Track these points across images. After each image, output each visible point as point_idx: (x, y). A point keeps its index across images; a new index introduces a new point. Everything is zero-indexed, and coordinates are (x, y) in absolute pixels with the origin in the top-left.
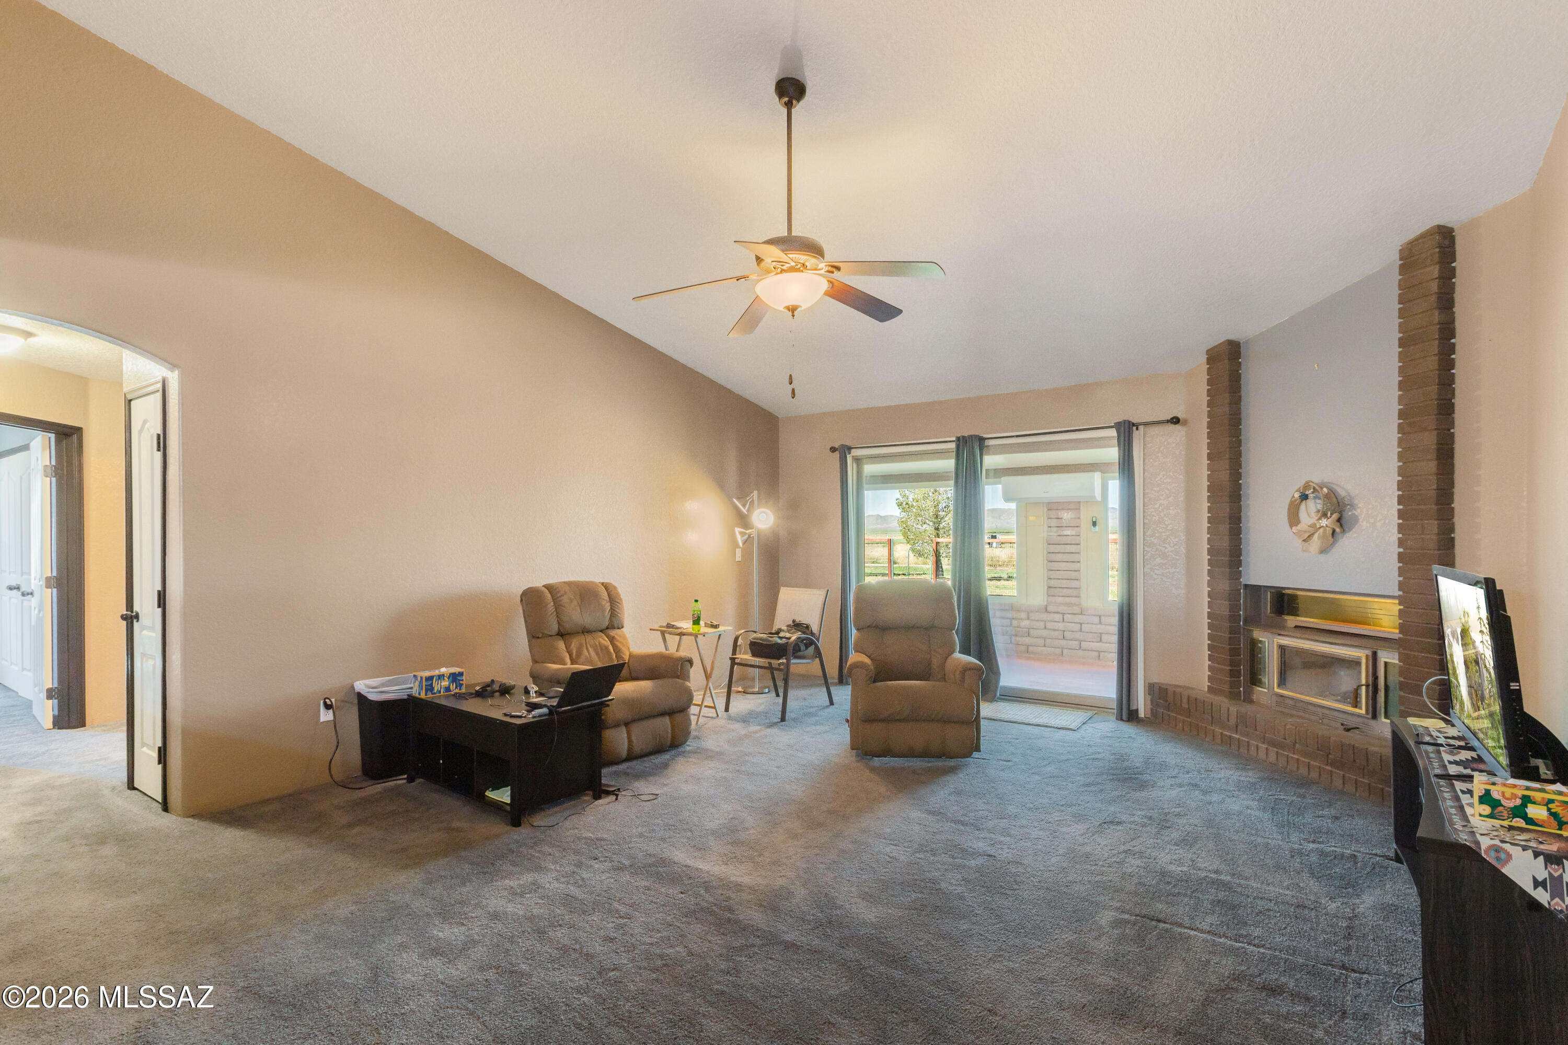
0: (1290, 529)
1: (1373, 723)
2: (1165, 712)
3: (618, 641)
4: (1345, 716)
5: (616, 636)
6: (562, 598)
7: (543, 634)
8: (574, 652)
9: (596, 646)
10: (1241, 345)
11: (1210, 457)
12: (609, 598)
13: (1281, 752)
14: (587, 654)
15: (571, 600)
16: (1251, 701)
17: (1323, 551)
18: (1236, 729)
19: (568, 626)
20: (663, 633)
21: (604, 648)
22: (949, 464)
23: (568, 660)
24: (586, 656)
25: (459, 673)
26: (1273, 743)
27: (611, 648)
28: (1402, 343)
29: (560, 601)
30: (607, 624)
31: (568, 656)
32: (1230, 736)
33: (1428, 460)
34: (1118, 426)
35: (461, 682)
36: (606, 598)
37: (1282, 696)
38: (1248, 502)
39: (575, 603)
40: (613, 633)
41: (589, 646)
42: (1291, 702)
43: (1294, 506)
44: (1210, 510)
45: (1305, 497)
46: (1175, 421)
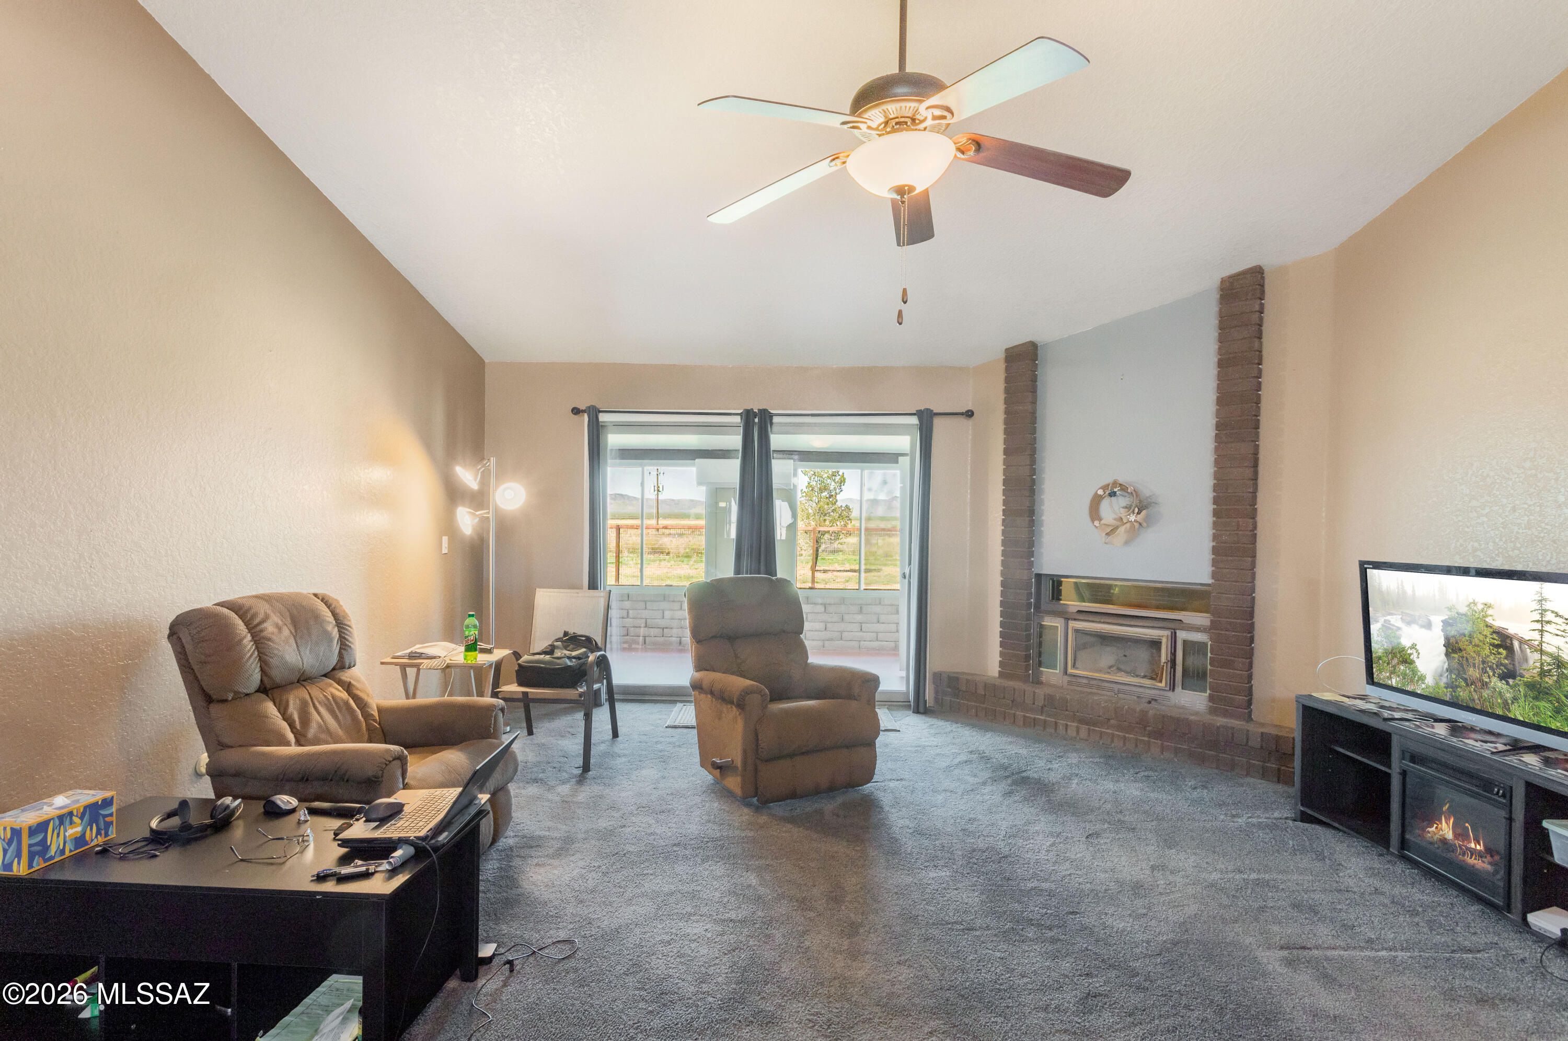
0: (1090, 524)
1: (1170, 694)
2: (953, 699)
3: (357, 689)
4: (1141, 690)
5: (353, 682)
6: (262, 626)
7: (236, 693)
8: (296, 717)
9: (328, 699)
10: (1039, 348)
11: (1006, 452)
12: (335, 619)
13: (1092, 728)
14: (319, 718)
15: (280, 629)
16: (1039, 683)
17: (1127, 543)
18: (1042, 710)
19: (278, 675)
20: (403, 667)
21: (341, 704)
22: (735, 441)
23: (291, 737)
24: (318, 723)
25: (104, 800)
26: (1082, 721)
27: (351, 702)
28: (1221, 364)
29: (261, 631)
30: (335, 662)
31: (288, 727)
32: (1035, 719)
33: (1246, 467)
34: (919, 414)
35: (108, 819)
36: (331, 619)
37: (1074, 676)
38: (1042, 497)
39: (286, 632)
40: (346, 676)
41: (317, 704)
42: (1085, 681)
43: (1096, 502)
44: (1005, 503)
45: (1113, 494)
46: (969, 414)
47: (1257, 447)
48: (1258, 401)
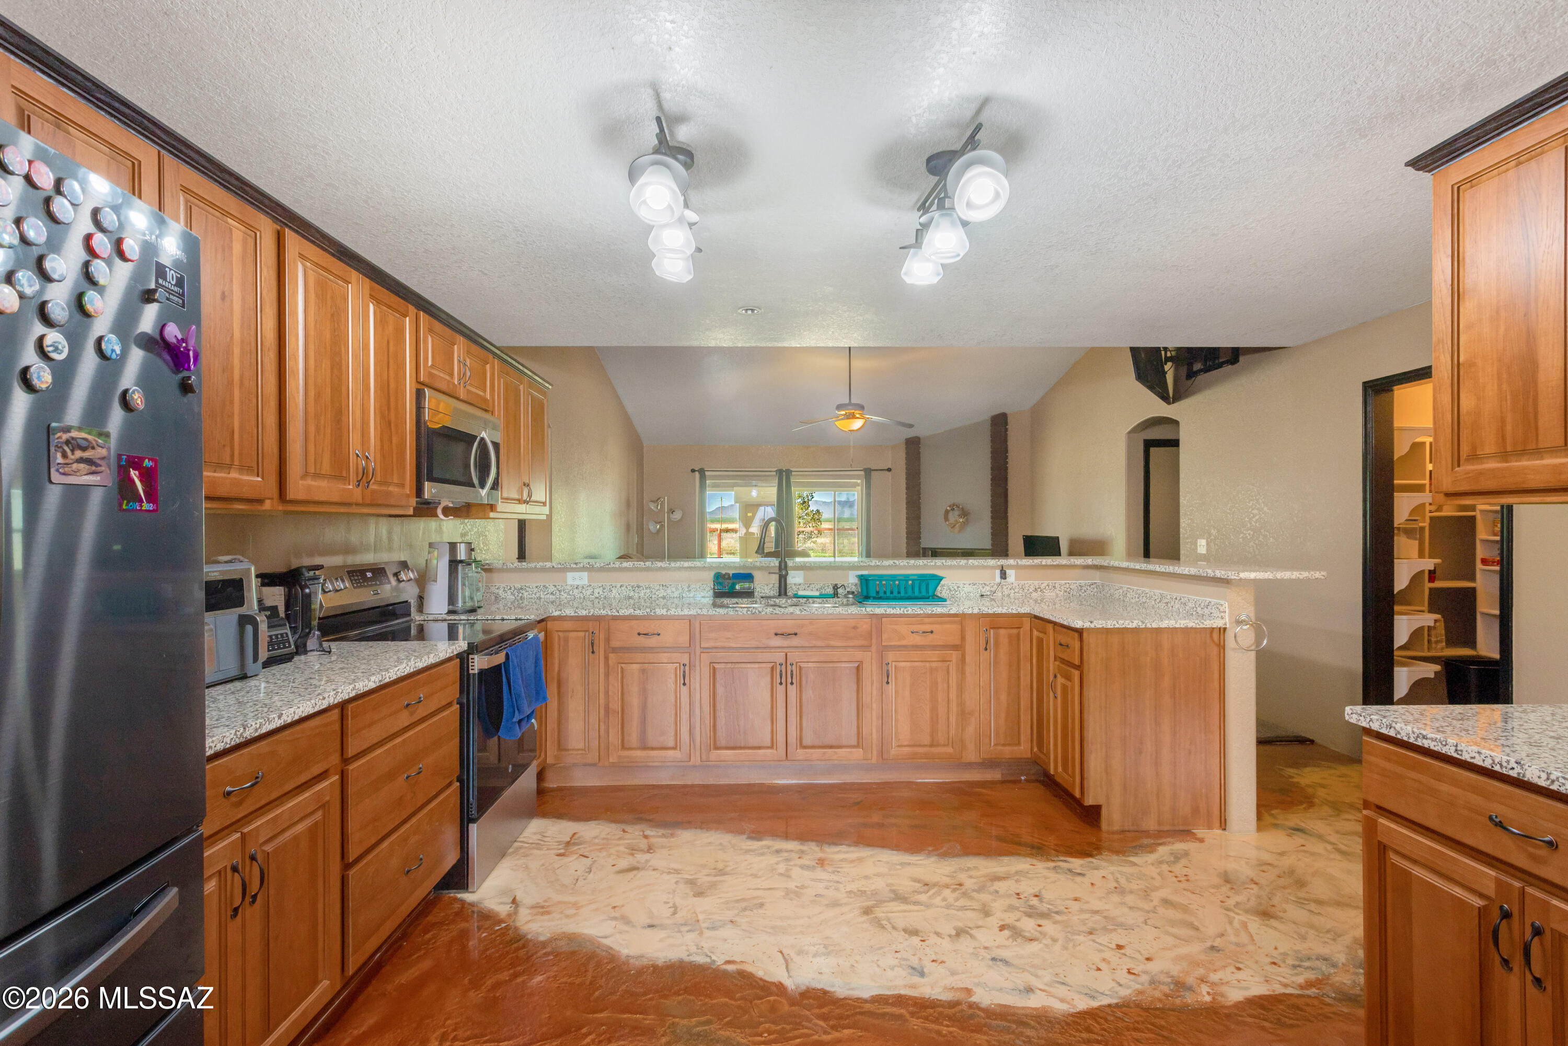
0: (945, 522)
10: (920, 439)
11: (907, 488)
17: (960, 531)
34: (865, 470)
38: (924, 510)
43: (947, 512)
44: (907, 513)
45: (953, 509)
46: (889, 470)
47: (1007, 490)
48: (1006, 469)
